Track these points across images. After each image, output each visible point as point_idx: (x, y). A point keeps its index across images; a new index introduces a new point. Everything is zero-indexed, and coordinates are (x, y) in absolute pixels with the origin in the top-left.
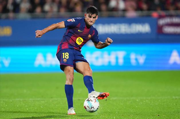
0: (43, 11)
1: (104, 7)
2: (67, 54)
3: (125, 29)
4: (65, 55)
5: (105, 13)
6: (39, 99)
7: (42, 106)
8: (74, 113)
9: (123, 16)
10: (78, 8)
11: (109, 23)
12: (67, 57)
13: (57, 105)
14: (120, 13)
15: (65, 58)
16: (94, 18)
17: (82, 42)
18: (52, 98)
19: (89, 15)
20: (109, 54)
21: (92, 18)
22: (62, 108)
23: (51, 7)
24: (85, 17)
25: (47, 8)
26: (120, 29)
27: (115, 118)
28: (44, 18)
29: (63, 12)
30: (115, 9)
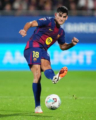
0: (13, 9)
1: (73, 6)
2: (37, 53)
3: (94, 28)
4: (35, 54)
5: (74, 12)
6: (7, 97)
7: (10, 104)
8: (41, 112)
9: (93, 16)
10: (48, 6)
11: (78, 22)
12: (37, 56)
13: (24, 104)
14: (89, 12)
15: (35, 57)
16: (64, 17)
17: (50, 41)
18: (19, 96)
19: (59, 14)
20: (78, 54)
21: (62, 17)
22: (29, 107)
23: (21, 5)
24: (55, 16)
25: (16, 5)
26: (88, 28)
27: (82, 117)
28: (14, 15)
29: (32, 10)
30: (84, 8)
